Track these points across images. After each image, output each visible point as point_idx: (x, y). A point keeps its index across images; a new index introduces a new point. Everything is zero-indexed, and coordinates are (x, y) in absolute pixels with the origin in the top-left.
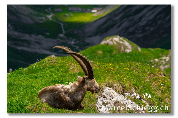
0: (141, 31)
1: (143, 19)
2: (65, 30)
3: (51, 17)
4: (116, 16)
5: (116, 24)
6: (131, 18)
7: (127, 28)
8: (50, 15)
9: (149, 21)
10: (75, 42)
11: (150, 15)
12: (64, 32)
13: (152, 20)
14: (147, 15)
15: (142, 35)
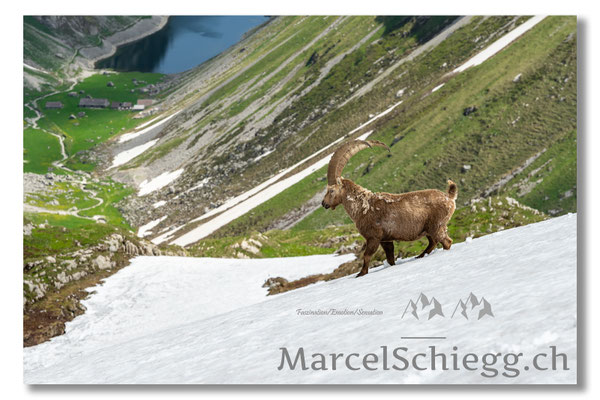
0: (242, 155)
1: (248, 127)
2: (67, 153)
3: (36, 122)
4: (187, 120)
5: (185, 139)
6: (220, 124)
7: (212, 148)
8: (36, 116)
9: (261, 131)
10: (88, 180)
11: (264, 117)
12: (66, 157)
13: (269, 128)
14: (258, 117)
15: (245, 163)
